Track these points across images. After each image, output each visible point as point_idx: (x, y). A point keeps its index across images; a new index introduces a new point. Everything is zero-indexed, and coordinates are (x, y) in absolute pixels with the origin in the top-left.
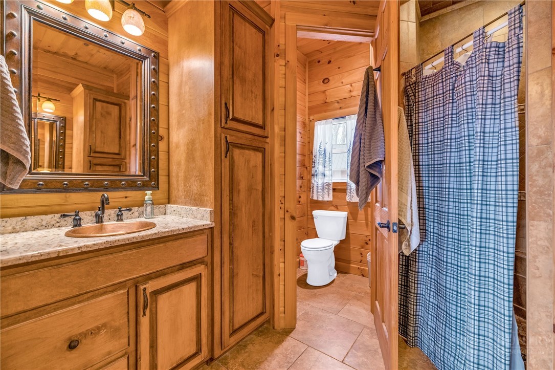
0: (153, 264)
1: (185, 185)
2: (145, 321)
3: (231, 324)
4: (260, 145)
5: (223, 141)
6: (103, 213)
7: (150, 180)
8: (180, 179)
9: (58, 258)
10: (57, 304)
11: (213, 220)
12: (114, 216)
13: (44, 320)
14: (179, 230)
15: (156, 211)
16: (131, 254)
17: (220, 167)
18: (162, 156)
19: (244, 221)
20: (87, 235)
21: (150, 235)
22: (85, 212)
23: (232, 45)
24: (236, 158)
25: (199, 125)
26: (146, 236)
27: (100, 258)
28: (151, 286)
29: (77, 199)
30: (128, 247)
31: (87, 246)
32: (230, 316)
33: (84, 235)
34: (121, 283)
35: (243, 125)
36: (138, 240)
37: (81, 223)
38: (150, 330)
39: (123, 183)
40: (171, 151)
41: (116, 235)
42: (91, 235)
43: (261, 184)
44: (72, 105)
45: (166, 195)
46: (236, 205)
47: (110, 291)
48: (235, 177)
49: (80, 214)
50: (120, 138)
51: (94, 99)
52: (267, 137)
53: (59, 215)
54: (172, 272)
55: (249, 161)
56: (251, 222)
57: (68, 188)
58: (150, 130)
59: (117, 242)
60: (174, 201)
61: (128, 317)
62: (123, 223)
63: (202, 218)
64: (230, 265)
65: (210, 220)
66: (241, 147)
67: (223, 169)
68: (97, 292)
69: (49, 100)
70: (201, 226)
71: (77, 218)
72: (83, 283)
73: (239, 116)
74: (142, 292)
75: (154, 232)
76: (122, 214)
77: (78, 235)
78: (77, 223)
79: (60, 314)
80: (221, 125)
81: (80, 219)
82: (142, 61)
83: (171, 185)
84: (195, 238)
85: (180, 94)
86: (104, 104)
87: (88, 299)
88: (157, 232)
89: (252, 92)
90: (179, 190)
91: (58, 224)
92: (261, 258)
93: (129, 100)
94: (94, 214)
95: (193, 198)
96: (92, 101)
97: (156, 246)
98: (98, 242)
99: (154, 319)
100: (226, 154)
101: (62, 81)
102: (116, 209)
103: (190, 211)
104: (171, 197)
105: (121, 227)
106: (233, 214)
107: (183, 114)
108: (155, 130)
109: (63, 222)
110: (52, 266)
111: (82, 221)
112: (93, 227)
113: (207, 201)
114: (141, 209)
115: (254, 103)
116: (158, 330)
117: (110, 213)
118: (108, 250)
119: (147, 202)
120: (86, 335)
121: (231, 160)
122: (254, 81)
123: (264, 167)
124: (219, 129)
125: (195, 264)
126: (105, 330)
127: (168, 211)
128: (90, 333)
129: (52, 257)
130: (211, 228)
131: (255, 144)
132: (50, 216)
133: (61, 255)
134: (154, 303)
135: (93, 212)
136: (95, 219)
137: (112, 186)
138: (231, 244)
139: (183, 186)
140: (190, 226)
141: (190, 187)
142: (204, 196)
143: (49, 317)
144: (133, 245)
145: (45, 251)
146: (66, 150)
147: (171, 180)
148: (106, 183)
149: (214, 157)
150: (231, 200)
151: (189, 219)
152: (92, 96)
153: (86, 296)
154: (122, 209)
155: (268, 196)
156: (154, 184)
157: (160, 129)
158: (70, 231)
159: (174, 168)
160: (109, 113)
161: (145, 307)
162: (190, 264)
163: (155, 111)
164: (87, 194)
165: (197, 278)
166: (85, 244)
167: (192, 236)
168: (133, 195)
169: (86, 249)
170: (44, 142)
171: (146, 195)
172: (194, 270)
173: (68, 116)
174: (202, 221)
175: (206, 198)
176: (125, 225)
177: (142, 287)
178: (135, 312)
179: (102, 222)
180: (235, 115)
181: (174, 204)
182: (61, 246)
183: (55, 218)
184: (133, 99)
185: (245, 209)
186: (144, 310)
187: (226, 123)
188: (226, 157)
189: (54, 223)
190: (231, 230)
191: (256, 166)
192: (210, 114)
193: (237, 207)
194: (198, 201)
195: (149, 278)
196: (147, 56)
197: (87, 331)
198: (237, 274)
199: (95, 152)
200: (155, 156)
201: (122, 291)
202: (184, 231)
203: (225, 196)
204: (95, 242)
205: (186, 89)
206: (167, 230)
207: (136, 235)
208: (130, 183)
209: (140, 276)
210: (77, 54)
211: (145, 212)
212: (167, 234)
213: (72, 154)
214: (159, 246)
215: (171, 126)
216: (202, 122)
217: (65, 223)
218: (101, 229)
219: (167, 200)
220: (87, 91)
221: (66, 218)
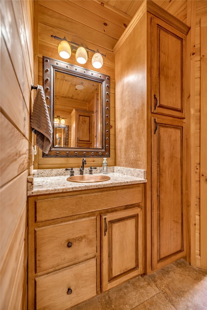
0: (110, 203)
1: (125, 154)
2: (105, 239)
3: (158, 254)
4: (179, 125)
5: (153, 122)
6: (83, 169)
7: (106, 152)
8: (122, 150)
9: (63, 193)
10: (62, 219)
11: (146, 178)
12: (88, 171)
13: (57, 227)
14: (125, 182)
15: (109, 169)
16: (98, 195)
17: (150, 141)
18: (112, 137)
19: (167, 180)
20: (76, 181)
21: (108, 184)
22: (76, 168)
23: (159, 53)
24: (161, 134)
25: (135, 114)
26: (106, 184)
27: (83, 196)
28: (109, 217)
29: (72, 161)
30: (96, 190)
31: (76, 188)
32: (158, 248)
33: (75, 181)
34: (92, 212)
35: (166, 110)
36: (102, 187)
37: (74, 174)
38: (108, 246)
39: (92, 153)
40: (116, 134)
41: (90, 182)
42: (78, 181)
43: (180, 154)
44: (71, 119)
45: (114, 160)
46: (161, 168)
47: (87, 216)
48: (161, 147)
49: (73, 169)
50: (90, 133)
51: (79, 115)
52: (184, 118)
53: (64, 169)
54: (120, 210)
55: (171, 136)
56: (172, 182)
57: (68, 155)
58: (106, 122)
59: (91, 187)
60: (118, 164)
61: (96, 234)
62: (93, 176)
63: (138, 175)
64: (157, 211)
65: (144, 177)
66: (165, 126)
67: (153, 142)
68: (81, 215)
69: (63, 118)
70: (138, 181)
71: (72, 171)
72: (74, 209)
73: (164, 103)
74: (104, 220)
75: (110, 183)
76: (92, 171)
77: (72, 180)
78: (72, 174)
79: (64, 225)
80: (151, 111)
81: (73, 172)
82: (102, 83)
83: (116, 155)
84: (134, 189)
85: (122, 98)
86: (83, 117)
87: (76, 219)
88: (112, 182)
89: (173, 85)
90: (121, 157)
91: (64, 174)
92: (180, 209)
93: (93, 114)
94: (79, 170)
95: (131, 162)
96: (78, 116)
97: (111, 192)
98: (81, 186)
99: (111, 238)
100: (155, 131)
101: (68, 109)
102: (89, 168)
103: (129, 170)
104: (116, 162)
105: (92, 178)
106: (160, 174)
107: (124, 109)
108: (108, 122)
109: (66, 173)
110: (60, 197)
111: (74, 173)
112: (79, 176)
113: (141, 164)
114: (101, 168)
115: (175, 93)
116: (113, 247)
117: (86, 169)
118: (86, 191)
119: (104, 164)
120: (75, 240)
121: (158, 135)
122: (175, 77)
123: (182, 141)
124: (150, 114)
125: (134, 207)
126: (85, 240)
127: (115, 170)
128: (77, 239)
129: (60, 192)
130: (144, 183)
131: (176, 124)
132: (61, 169)
133: (64, 191)
134: (111, 228)
135: (79, 168)
136: (79, 172)
137: (87, 154)
138: (158, 196)
139: (124, 155)
140: (132, 180)
141: (129, 155)
142: (138, 161)
143: (59, 226)
144: (99, 190)
145: (57, 188)
146: (69, 141)
147: (116, 152)
148: (84, 153)
149: (146, 134)
150: (159, 164)
151: (129, 176)
152: (78, 114)
153: (76, 217)
154: (92, 168)
155: (184, 163)
156: (108, 154)
157: (111, 122)
158: (69, 178)
159: (118, 144)
160: (85, 121)
161: (105, 231)
162: (131, 206)
163: (108, 110)
164: (76, 158)
165: (136, 216)
166: (75, 186)
167: (132, 188)
168: (97, 160)
169: (75, 189)
170: (62, 138)
171: (104, 160)
172: (134, 210)
173: (69, 125)
174: (138, 178)
175: (140, 163)
176: (94, 177)
177: (104, 217)
178: (100, 232)
179: (83, 174)
180: (161, 103)
181: (118, 166)
182: (64, 186)
183: (63, 171)
184: (95, 113)
185: (168, 171)
186: (105, 232)
187: (155, 109)
188: (155, 133)
189: (63, 173)
190: (158, 186)
191: (176, 140)
192: (143, 105)
193: (162, 169)
194: (134, 164)
195: (107, 211)
196: (104, 79)
197: (76, 238)
198: (163, 218)
199: (80, 141)
200: (108, 137)
201: (93, 218)
202: (128, 184)
203: (154, 161)
204: (80, 186)
205: (126, 93)
206: (118, 182)
207: (100, 183)
208: (96, 153)
209: (103, 210)
210: (73, 95)
211: (103, 170)
212: (117, 185)
213: (71, 142)
214: (113, 192)
215: (116, 119)
216: (137, 112)
217: (67, 173)
218: (82, 178)
219: (114, 164)
220: (77, 112)
221: (68, 171)
